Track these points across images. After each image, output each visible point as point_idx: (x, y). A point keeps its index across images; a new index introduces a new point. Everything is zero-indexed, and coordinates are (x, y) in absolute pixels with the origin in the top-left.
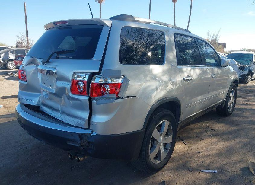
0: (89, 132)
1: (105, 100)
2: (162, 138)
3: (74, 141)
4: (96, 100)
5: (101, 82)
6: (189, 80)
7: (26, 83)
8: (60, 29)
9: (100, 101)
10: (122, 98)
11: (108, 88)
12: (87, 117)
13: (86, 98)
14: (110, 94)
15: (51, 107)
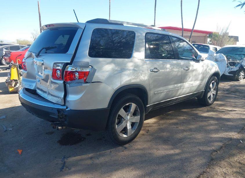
0: (65, 107)
1: (75, 83)
2: (129, 117)
3: (53, 114)
4: (69, 84)
5: (73, 71)
6: (157, 72)
7: (27, 72)
8: (50, 30)
9: (71, 85)
10: (90, 83)
11: (77, 75)
12: (63, 96)
13: (62, 82)
14: (79, 79)
15: (41, 90)
